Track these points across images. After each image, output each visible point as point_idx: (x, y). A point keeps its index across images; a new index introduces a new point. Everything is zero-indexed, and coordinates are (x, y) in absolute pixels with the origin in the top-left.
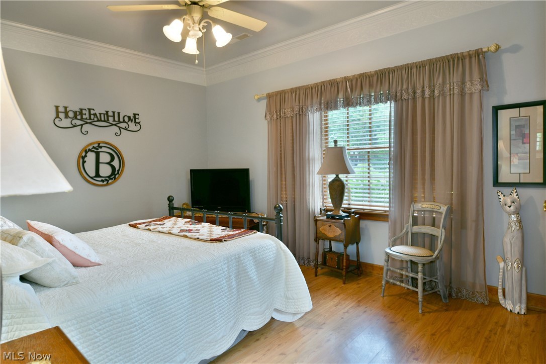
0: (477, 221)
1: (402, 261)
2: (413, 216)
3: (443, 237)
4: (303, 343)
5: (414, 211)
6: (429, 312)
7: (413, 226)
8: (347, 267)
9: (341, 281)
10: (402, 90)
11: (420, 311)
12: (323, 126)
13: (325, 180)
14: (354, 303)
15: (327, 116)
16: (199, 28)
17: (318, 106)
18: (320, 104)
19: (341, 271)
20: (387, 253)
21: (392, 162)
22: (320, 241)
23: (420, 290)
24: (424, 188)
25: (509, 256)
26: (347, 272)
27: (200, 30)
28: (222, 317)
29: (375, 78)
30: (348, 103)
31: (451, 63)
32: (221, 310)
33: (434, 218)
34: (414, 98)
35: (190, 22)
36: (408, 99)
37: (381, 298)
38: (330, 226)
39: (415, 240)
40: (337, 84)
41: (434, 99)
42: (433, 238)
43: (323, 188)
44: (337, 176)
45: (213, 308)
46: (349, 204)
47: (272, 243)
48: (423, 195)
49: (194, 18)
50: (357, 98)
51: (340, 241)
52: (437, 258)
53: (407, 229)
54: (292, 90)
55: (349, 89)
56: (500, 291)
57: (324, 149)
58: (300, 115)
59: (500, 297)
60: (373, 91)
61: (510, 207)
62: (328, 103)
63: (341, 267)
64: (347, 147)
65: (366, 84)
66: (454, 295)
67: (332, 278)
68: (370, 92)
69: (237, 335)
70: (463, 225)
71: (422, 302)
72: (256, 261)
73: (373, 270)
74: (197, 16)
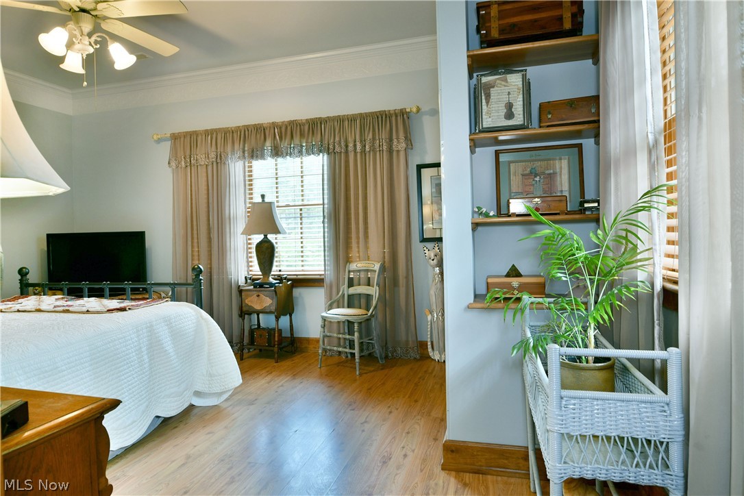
0: (407, 277)
1: (339, 322)
2: (349, 278)
3: (377, 294)
4: (233, 420)
5: (349, 272)
6: (366, 373)
7: (349, 287)
8: (279, 344)
9: (274, 360)
10: (334, 143)
11: (357, 373)
12: (247, 178)
13: (250, 244)
14: (289, 378)
15: (251, 167)
16: (90, 42)
17: (241, 153)
18: (244, 152)
19: (272, 348)
20: (323, 317)
21: (326, 220)
22: (246, 316)
23: (356, 351)
24: (358, 247)
25: (435, 307)
26: (280, 349)
27: (90, 44)
28: (131, 398)
29: (306, 127)
30: (277, 152)
31: (380, 119)
32: (130, 389)
33: (369, 278)
34: (347, 152)
35: (77, 33)
36: (341, 152)
37: (319, 370)
38: (258, 296)
39: (351, 302)
40: (264, 129)
41: (365, 154)
42: (368, 297)
43: (248, 253)
44: (266, 236)
45: (121, 386)
46: (280, 271)
47: (191, 311)
48: (358, 255)
49: (83, 29)
50: (287, 148)
51: (271, 312)
52: (372, 315)
53: (343, 291)
54: (207, 133)
55: (278, 137)
56: (429, 343)
57: (248, 205)
58: (217, 163)
59: (430, 350)
60: (305, 141)
61: (433, 260)
62: (253, 151)
63: (272, 345)
64: (276, 204)
65: (296, 133)
66: (390, 355)
67: (262, 359)
68: (301, 142)
69: (150, 422)
70: (395, 282)
71: (359, 363)
72: (172, 331)
73: (308, 344)
74: (87, 27)
